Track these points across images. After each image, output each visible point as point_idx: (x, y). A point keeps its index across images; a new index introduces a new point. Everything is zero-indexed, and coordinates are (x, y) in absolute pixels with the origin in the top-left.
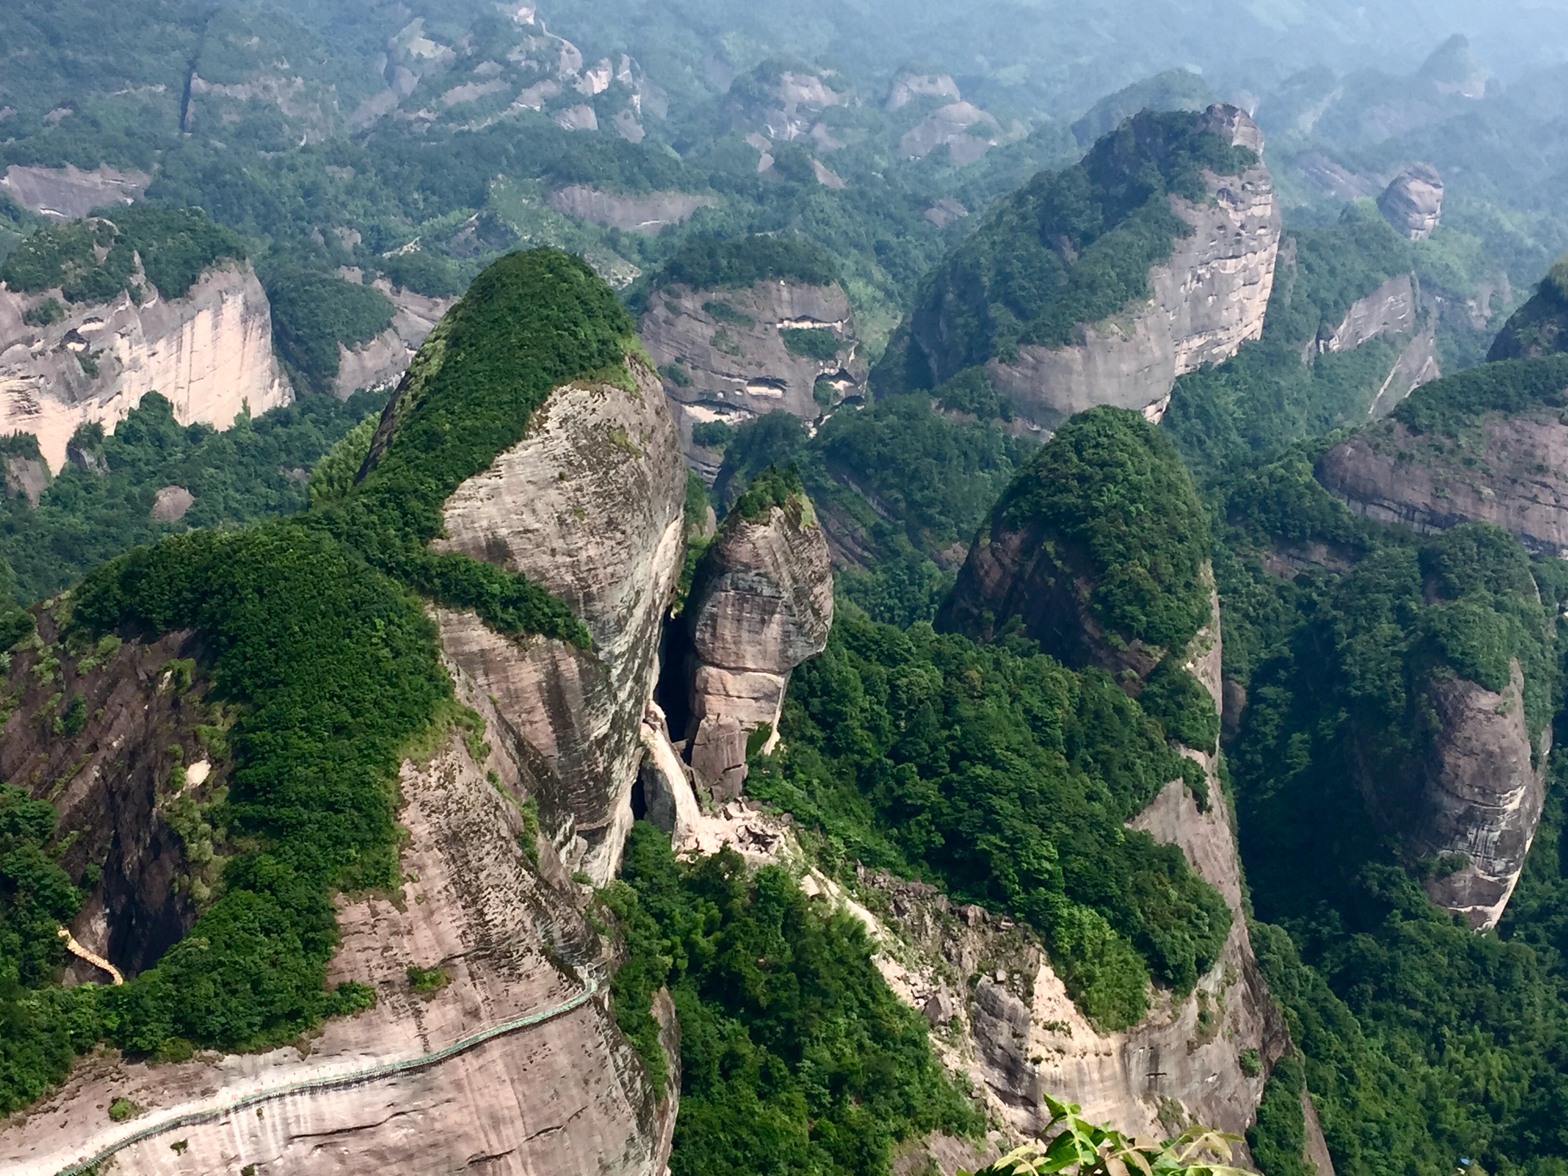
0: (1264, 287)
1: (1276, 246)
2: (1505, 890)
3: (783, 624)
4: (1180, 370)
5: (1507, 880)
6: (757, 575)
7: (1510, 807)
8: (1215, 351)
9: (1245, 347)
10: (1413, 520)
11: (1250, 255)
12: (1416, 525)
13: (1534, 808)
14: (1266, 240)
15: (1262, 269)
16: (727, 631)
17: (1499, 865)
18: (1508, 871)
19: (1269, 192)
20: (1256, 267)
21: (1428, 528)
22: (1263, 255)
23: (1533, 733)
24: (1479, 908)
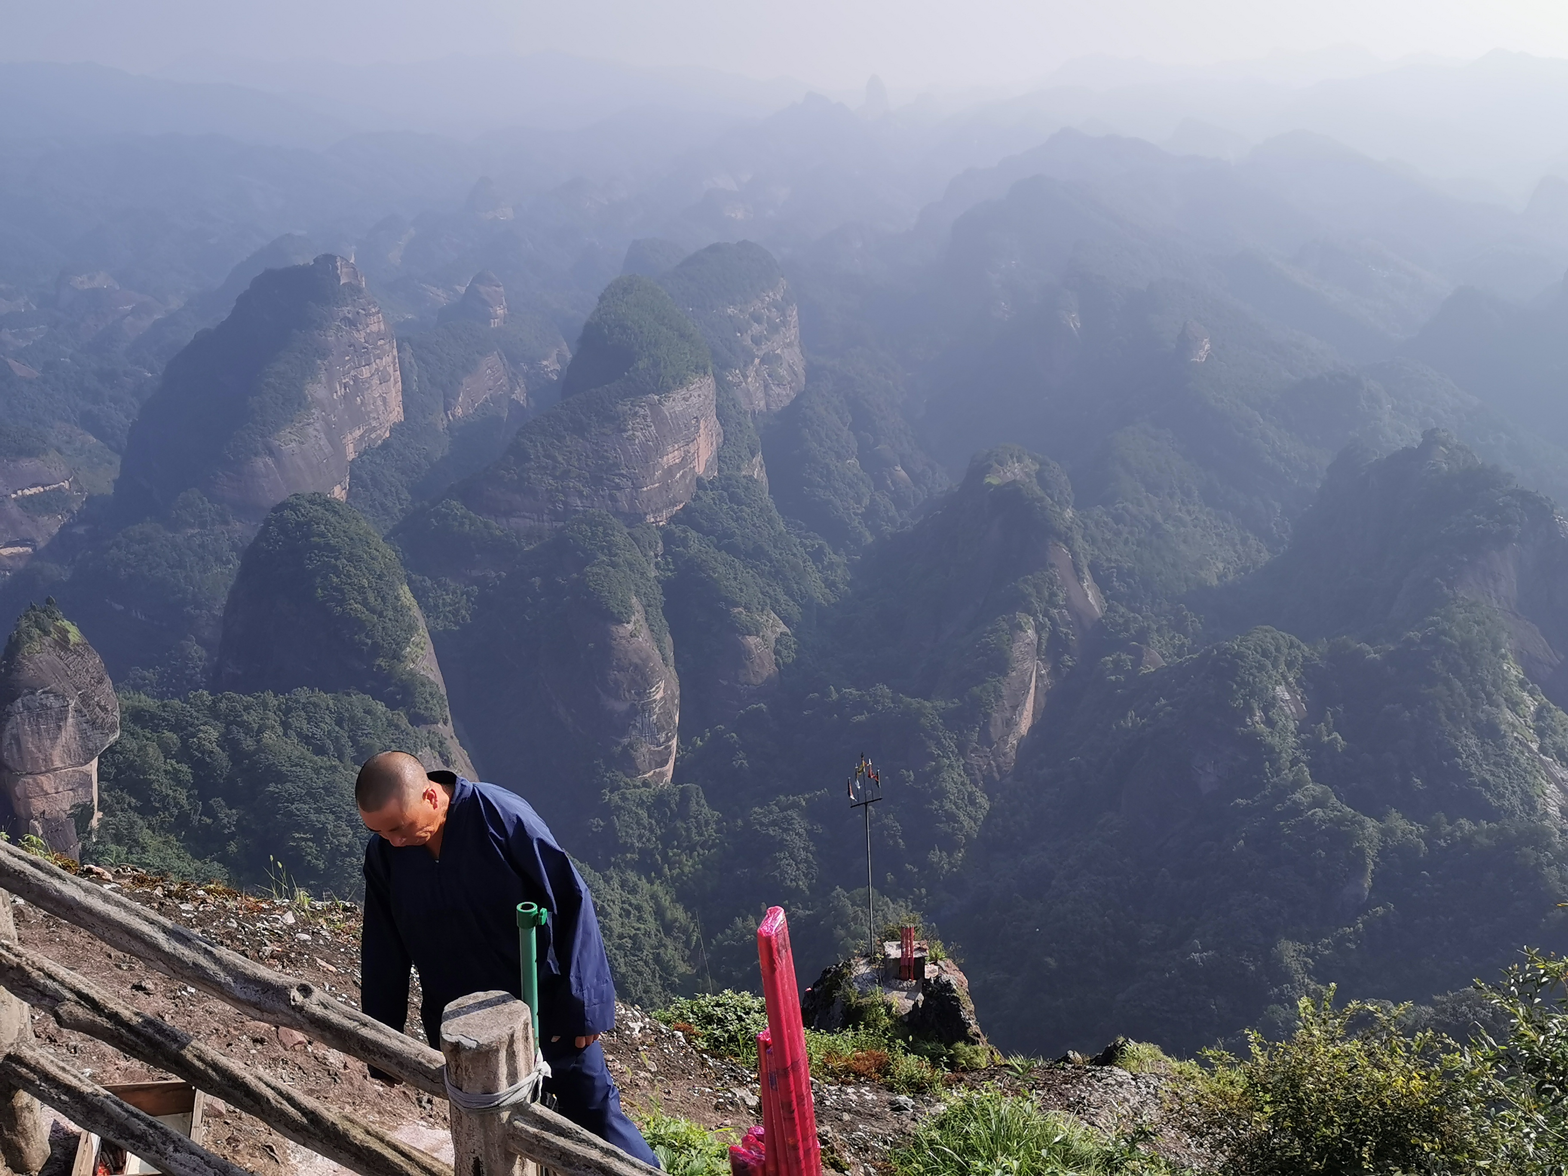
0: (396, 382)
1: (395, 350)
2: (670, 753)
3: (78, 724)
4: (351, 456)
5: (670, 746)
6: (43, 693)
7: (658, 697)
8: (373, 436)
9: (395, 429)
10: (543, 521)
11: (378, 361)
12: (546, 524)
13: (673, 694)
14: (387, 347)
15: (390, 370)
16: (30, 744)
17: (662, 737)
18: (668, 739)
19: (378, 313)
20: (385, 367)
21: (555, 524)
22: (387, 360)
23: (659, 641)
24: (657, 770)
